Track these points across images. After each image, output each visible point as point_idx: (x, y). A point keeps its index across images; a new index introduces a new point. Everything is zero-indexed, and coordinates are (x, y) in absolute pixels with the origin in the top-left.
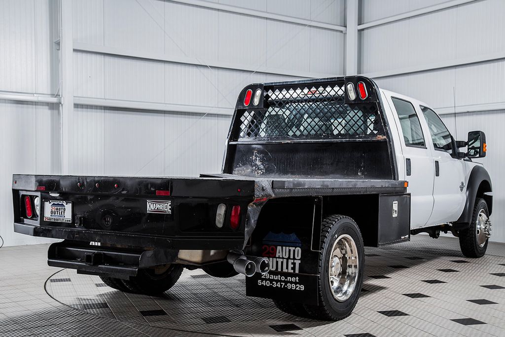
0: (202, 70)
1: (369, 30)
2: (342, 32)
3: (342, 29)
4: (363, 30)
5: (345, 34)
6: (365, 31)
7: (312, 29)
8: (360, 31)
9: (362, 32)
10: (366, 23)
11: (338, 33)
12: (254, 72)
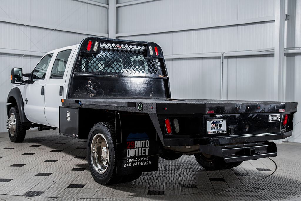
0: (20, 27)
1: (122, 8)
2: (106, 7)
3: (107, 6)
4: (119, 7)
5: (108, 9)
6: (120, 8)
7: (89, 5)
8: (117, 8)
9: (118, 8)
10: (120, 3)
11: (104, 8)
12: (54, 29)
